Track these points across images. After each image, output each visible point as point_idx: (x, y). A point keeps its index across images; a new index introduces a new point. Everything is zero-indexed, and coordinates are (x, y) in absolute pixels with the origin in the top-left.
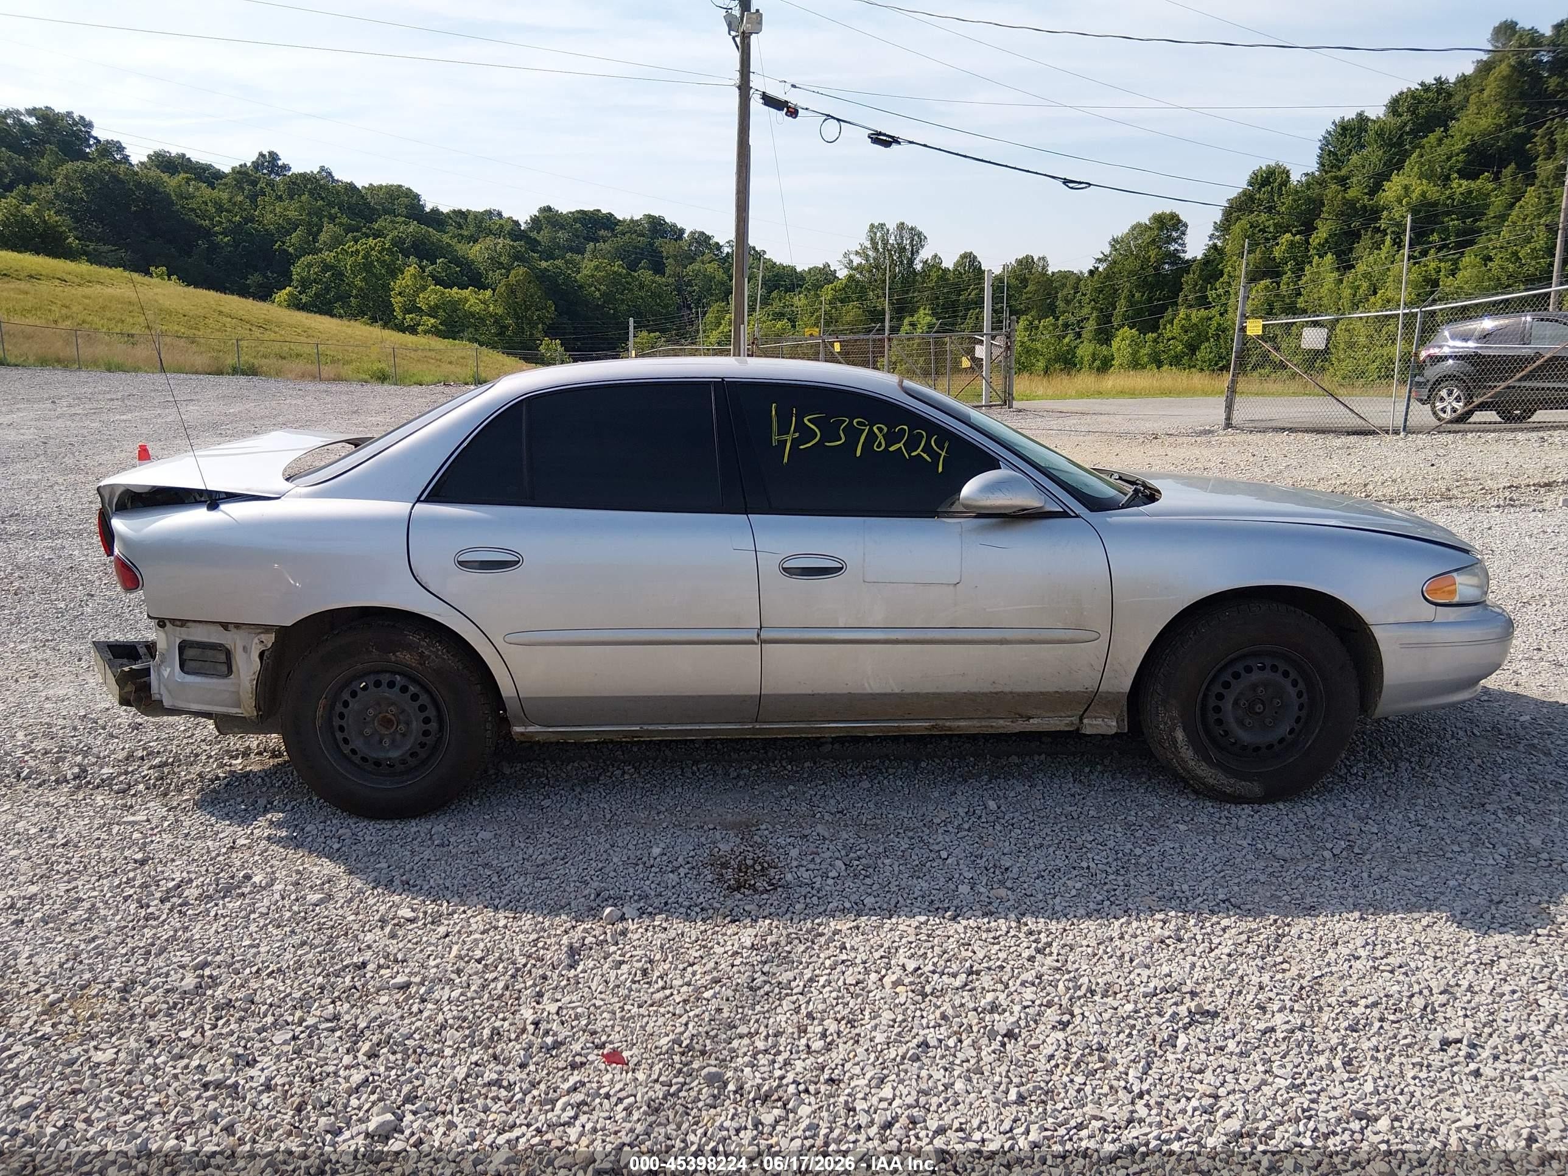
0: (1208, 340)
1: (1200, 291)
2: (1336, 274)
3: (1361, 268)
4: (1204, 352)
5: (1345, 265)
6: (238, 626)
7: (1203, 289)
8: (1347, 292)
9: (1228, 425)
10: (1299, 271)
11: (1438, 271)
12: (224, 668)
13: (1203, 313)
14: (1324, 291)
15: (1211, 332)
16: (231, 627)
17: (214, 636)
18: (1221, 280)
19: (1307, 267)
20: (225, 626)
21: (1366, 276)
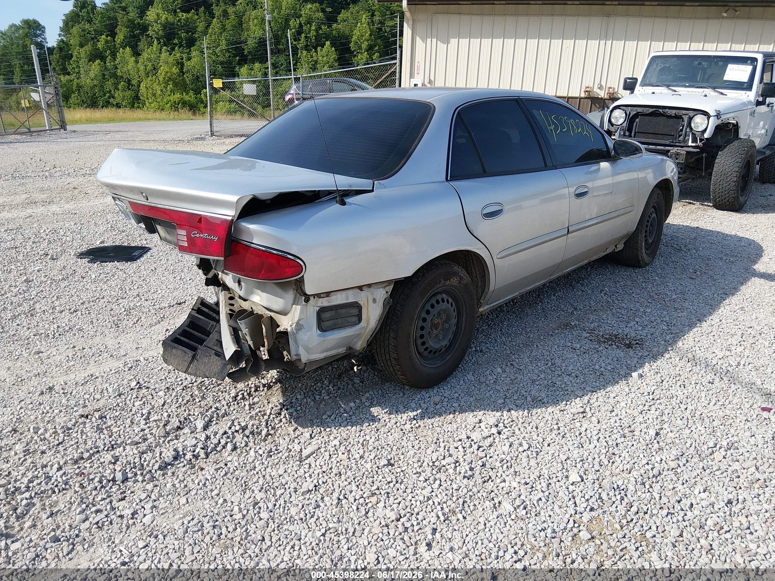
0: (74, 93)
1: (61, 64)
2: (133, 58)
3: (145, 55)
4: (73, 98)
5: (137, 54)
6: (369, 286)
7: (63, 64)
8: (142, 68)
9: (212, 135)
10: (114, 55)
11: (182, 59)
12: (355, 319)
13: (67, 77)
14: (130, 67)
15: (74, 88)
16: (364, 288)
17: (350, 297)
18: (73, 59)
19: (118, 54)
20: (360, 288)
21: (149, 60)
